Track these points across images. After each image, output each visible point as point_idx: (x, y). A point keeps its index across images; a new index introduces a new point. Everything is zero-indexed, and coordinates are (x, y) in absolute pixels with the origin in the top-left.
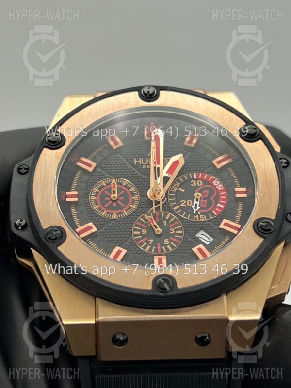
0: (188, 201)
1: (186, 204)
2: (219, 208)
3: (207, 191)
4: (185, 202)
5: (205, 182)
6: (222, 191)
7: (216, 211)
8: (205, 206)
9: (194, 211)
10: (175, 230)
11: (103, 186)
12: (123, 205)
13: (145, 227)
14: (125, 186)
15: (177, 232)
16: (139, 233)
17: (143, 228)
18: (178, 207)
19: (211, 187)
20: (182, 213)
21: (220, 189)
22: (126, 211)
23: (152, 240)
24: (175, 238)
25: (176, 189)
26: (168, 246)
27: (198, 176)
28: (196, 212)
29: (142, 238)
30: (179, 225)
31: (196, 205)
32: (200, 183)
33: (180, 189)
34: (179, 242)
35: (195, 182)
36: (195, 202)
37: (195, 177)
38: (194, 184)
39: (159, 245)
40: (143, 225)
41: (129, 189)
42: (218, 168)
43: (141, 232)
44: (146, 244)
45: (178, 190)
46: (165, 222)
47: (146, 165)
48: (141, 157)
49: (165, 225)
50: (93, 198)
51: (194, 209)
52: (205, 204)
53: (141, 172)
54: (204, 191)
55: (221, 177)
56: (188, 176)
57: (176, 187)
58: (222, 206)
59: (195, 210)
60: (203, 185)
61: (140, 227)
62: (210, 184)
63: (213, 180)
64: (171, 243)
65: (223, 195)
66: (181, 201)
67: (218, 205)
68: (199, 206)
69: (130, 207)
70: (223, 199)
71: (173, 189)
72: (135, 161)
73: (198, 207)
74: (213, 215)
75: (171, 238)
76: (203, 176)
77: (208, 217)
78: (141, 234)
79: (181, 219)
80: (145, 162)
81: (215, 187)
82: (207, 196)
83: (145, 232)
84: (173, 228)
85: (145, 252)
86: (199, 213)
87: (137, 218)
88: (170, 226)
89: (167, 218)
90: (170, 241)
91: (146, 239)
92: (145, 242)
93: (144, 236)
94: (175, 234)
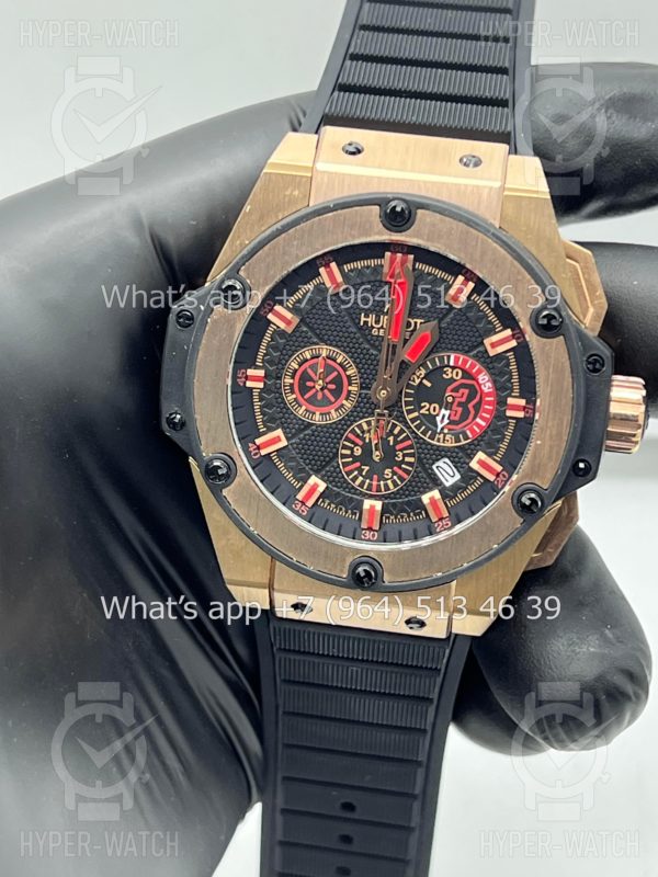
0: (433, 405)
1: (428, 410)
2: (478, 425)
3: (467, 391)
4: (428, 405)
5: (467, 374)
6: (489, 394)
7: (473, 431)
8: (457, 418)
9: (437, 426)
10: (404, 456)
11: (307, 360)
12: (333, 399)
13: (361, 443)
14: (340, 364)
15: (407, 459)
16: (348, 452)
17: (356, 445)
18: (416, 414)
19: (473, 385)
20: (418, 427)
21: (486, 390)
22: (336, 410)
23: (367, 468)
24: (400, 468)
25: (417, 381)
26: (389, 482)
27: (457, 359)
28: (442, 429)
29: (353, 462)
30: (411, 447)
31: (444, 416)
32: (457, 375)
33: (425, 382)
34: (405, 476)
35: (450, 370)
36: (443, 411)
37: (452, 363)
38: (449, 374)
39: (375, 477)
40: (358, 441)
41: (345, 370)
42: (491, 355)
43: (353, 452)
44: (356, 473)
45: (421, 382)
46: (391, 438)
47: (379, 329)
48: (371, 312)
49: (391, 443)
50: (288, 381)
51: (439, 423)
52: (458, 415)
53: (368, 342)
54: (461, 390)
55: (493, 368)
56: (441, 359)
57: (418, 377)
58: (483, 424)
59: (440, 426)
60: (462, 378)
61: (353, 442)
62: (474, 379)
63: (479, 372)
64: (395, 477)
65: (489, 403)
66: (423, 404)
67: (478, 420)
68: (449, 418)
69: (342, 405)
70: (487, 411)
71: (414, 381)
72: (363, 319)
73: (446, 421)
74: (466, 438)
75: (395, 468)
76: (465, 362)
77: (458, 440)
78: (352, 455)
79: (417, 437)
80: (377, 322)
81: (480, 385)
82: (463, 400)
83: (358, 451)
84: (401, 450)
85: (353, 487)
86: (446, 431)
87: (349, 426)
88: (398, 447)
89: (396, 432)
90: (394, 473)
91: (358, 464)
92: (356, 469)
93: (356, 459)
94: (403, 462)
